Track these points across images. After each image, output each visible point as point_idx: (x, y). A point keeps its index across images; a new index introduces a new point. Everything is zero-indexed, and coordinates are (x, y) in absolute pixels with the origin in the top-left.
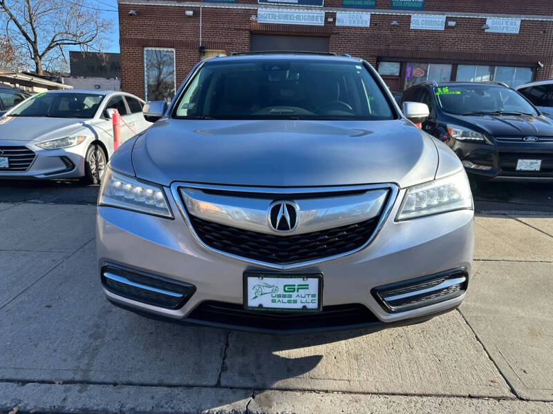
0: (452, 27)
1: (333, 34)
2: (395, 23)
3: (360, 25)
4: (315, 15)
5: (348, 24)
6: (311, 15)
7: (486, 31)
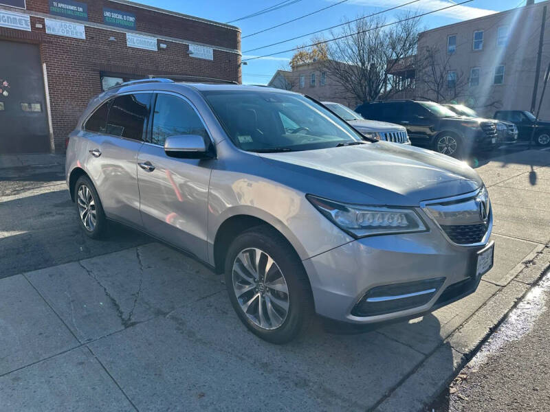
0: (163, 49)
1: (45, 42)
2: (112, 38)
3: (75, 36)
4: (18, 18)
5: (60, 34)
6: (12, 17)
7: (190, 55)
